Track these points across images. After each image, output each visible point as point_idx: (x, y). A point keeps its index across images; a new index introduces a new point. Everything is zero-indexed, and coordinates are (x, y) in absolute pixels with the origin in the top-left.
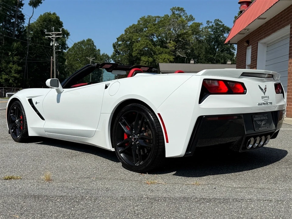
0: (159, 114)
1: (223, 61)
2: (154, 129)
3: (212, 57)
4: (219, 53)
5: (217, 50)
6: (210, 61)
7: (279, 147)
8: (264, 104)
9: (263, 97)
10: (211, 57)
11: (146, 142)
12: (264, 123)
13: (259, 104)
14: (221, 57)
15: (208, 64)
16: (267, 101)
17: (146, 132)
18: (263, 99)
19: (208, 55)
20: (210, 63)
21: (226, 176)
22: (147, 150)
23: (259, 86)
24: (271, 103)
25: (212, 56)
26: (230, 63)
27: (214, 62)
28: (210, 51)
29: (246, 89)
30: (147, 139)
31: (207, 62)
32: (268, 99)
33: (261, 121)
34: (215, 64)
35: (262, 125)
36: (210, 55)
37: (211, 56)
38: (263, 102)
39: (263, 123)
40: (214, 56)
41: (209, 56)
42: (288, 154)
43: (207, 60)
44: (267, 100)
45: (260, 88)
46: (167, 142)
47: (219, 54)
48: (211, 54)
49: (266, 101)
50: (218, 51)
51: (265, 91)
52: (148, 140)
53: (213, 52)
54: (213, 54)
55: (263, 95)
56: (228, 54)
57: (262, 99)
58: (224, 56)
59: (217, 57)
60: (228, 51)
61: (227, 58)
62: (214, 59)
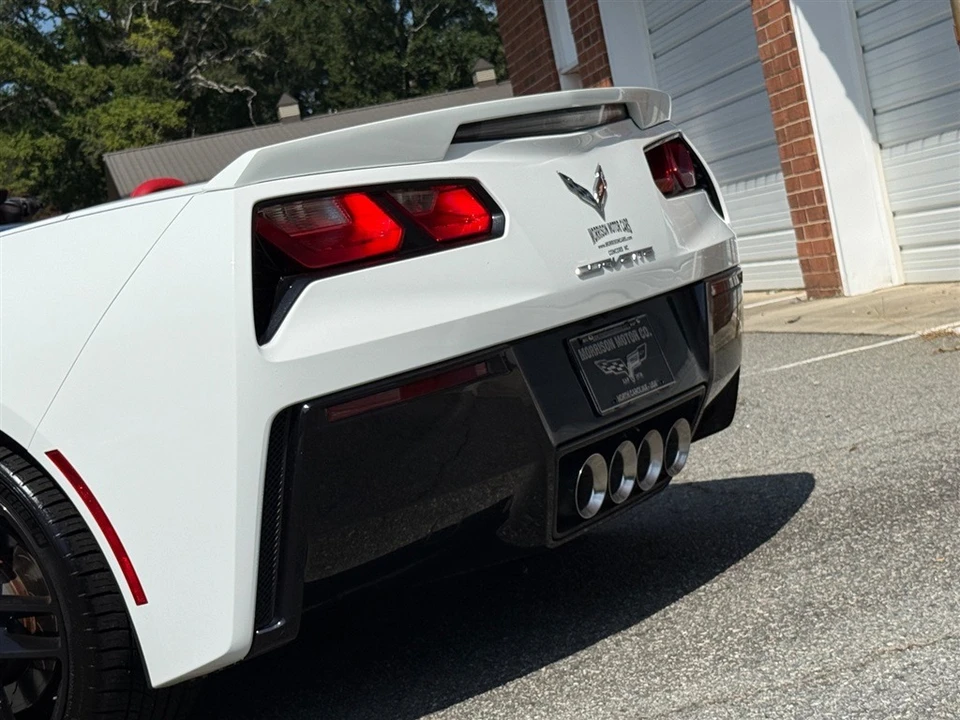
0: (56, 456)
1: (452, 75)
2: (48, 543)
3: (391, 66)
4: (422, 37)
5: (409, 19)
6: (385, 89)
7: (775, 464)
8: (610, 264)
9: (596, 233)
10: (383, 65)
11: (27, 631)
12: (638, 363)
13: (587, 273)
14: (439, 54)
15: (378, 103)
16: (622, 244)
17: (13, 577)
18: (602, 241)
19: (370, 59)
20: (389, 95)
21: (507, 695)
22: (45, 673)
23: (564, 177)
24: (648, 252)
25: (389, 58)
26: (491, 74)
27: (408, 85)
28: (375, 34)
29: (499, 211)
30: (28, 615)
31: (373, 94)
32: (627, 234)
33: (621, 354)
34: (414, 96)
35: (631, 375)
36: (377, 56)
37: (387, 62)
38: (605, 255)
39: (631, 366)
40: (399, 56)
41: (372, 64)
42: (817, 488)
43: (370, 86)
44: (624, 239)
45: (572, 185)
46: (140, 599)
47: (425, 41)
48: (379, 47)
49: (620, 249)
50: (415, 25)
51: (603, 195)
52: (33, 620)
53: (390, 34)
54: (390, 48)
55: (598, 221)
56: (470, 29)
57: (595, 240)
58: (452, 46)
59: (417, 56)
60: (464, 15)
61: (472, 51)
62: (408, 74)
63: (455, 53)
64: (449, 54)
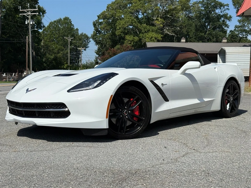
1: (215, 39)
3: (203, 36)
4: (210, 31)
5: (209, 27)
6: (200, 40)
10: (201, 36)
14: (213, 35)
15: (198, 42)
19: (199, 34)
20: (201, 41)
25: (203, 34)
26: (226, 41)
27: (205, 40)
28: (201, 29)
31: (198, 40)
34: (206, 42)
36: (200, 33)
37: (202, 35)
40: (205, 34)
41: (199, 35)
43: (197, 39)
47: (211, 32)
48: (201, 32)
50: (209, 29)
53: (204, 29)
54: (203, 32)
56: (221, 31)
58: (216, 34)
59: (208, 35)
60: (220, 28)
61: (220, 36)
62: (206, 38)
63: (216, 36)
64: (215, 36)
